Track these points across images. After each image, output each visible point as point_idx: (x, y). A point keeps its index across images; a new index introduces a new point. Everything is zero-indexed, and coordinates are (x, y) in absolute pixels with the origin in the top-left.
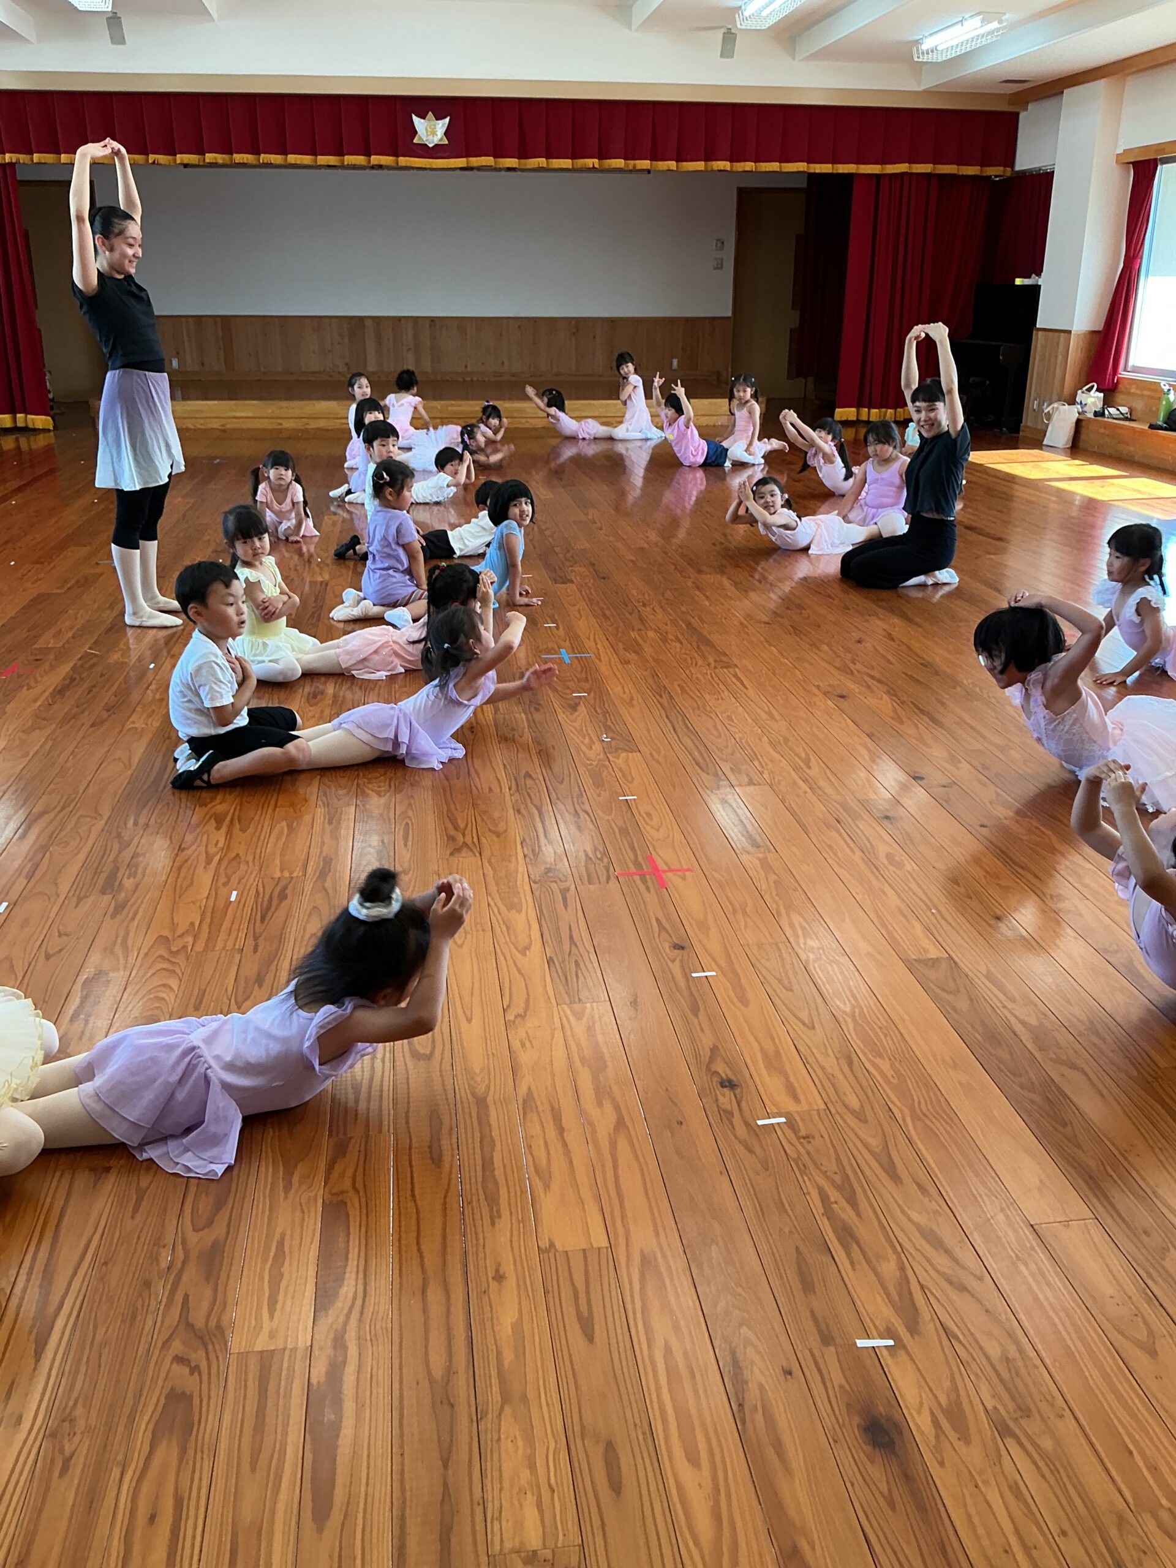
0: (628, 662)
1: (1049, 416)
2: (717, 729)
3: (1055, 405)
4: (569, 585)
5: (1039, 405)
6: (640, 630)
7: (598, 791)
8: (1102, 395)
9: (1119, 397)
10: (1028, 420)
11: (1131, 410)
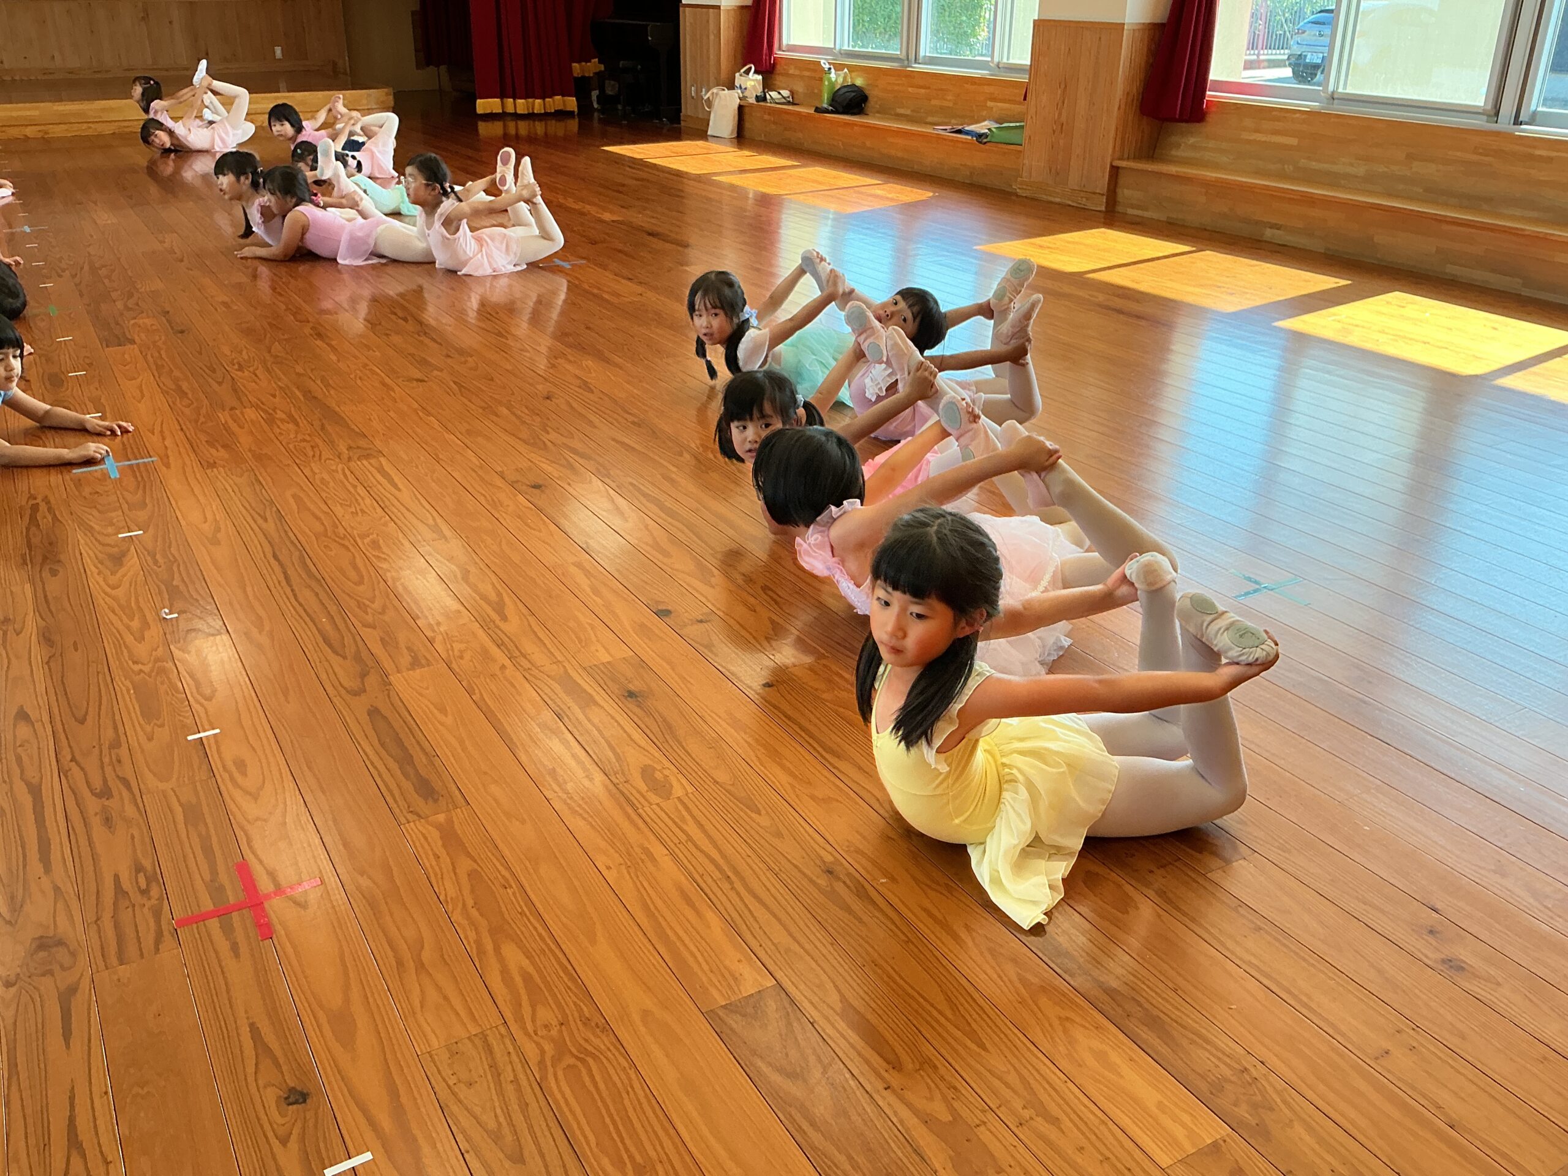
0: (213, 465)
1: (709, 103)
2: (355, 567)
3: (715, 90)
4: (129, 346)
5: (697, 92)
6: (232, 409)
7: (148, 728)
8: (760, 77)
9: (779, 80)
10: (687, 109)
11: (792, 93)
